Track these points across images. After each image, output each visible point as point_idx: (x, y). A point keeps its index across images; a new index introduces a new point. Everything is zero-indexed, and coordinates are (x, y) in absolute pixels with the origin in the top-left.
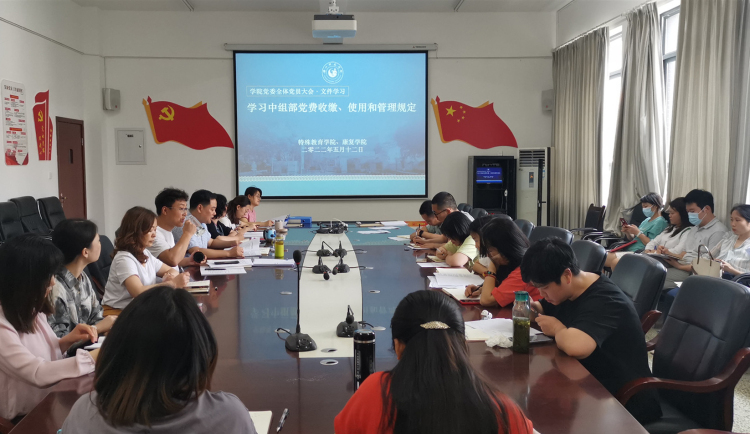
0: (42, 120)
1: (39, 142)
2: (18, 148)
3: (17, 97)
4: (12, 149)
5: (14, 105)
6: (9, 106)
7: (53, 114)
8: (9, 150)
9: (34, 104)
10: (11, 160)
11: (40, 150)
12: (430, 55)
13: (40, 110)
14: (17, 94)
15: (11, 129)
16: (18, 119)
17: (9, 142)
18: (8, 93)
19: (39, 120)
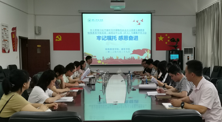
0: (14, 37)
1: (13, 45)
2: (6, 47)
5: (5, 32)
6: (3, 32)
7: (18, 35)
8: (3, 48)
9: (12, 31)
10: (4, 51)
11: (13, 48)
12: (153, 14)
13: (14, 34)
14: (6, 28)
15: (4, 40)
16: (6, 36)
17: (3, 45)
18: (3, 27)
19: (13, 37)
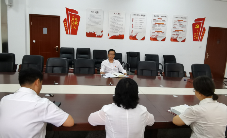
0: (198, 27)
1: (194, 35)
2: (179, 37)
3: (182, 20)
4: (175, 37)
5: (180, 23)
6: (176, 23)
7: (207, 25)
8: (173, 37)
9: (194, 22)
10: (174, 40)
11: (194, 38)
13: (198, 24)
14: (182, 19)
15: (176, 30)
16: (181, 27)
17: (173, 34)
18: (176, 19)
19: (196, 28)
